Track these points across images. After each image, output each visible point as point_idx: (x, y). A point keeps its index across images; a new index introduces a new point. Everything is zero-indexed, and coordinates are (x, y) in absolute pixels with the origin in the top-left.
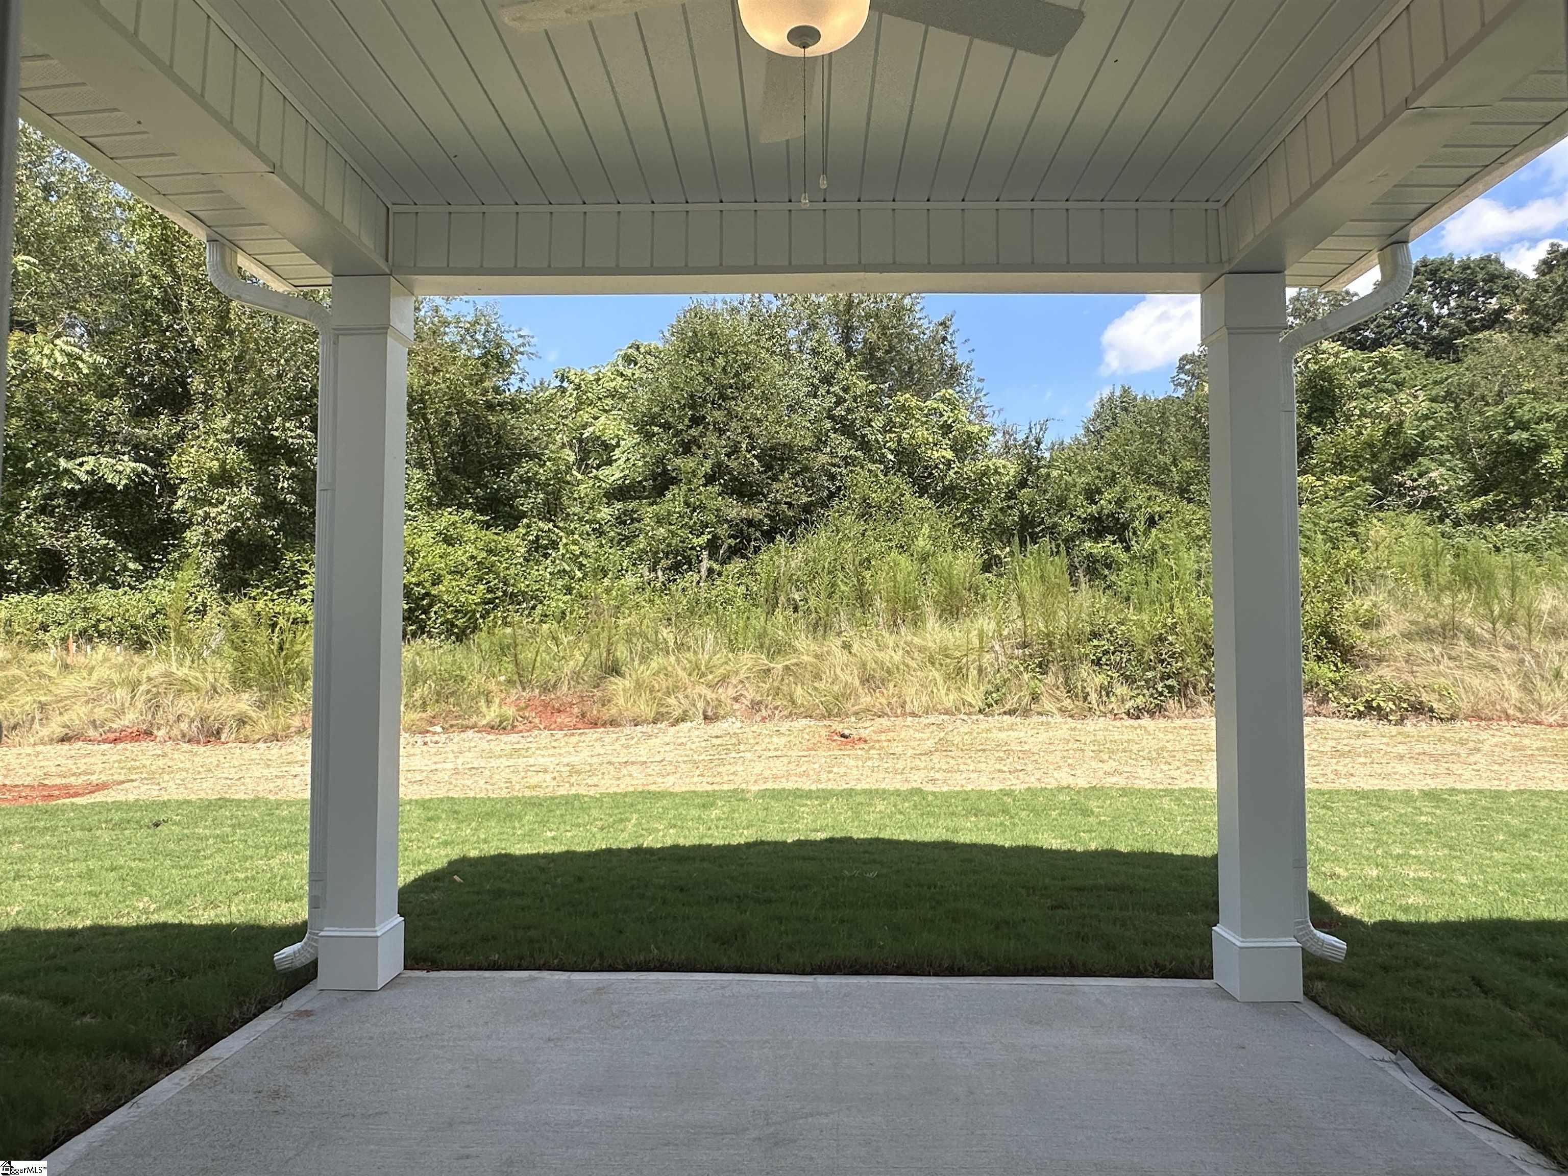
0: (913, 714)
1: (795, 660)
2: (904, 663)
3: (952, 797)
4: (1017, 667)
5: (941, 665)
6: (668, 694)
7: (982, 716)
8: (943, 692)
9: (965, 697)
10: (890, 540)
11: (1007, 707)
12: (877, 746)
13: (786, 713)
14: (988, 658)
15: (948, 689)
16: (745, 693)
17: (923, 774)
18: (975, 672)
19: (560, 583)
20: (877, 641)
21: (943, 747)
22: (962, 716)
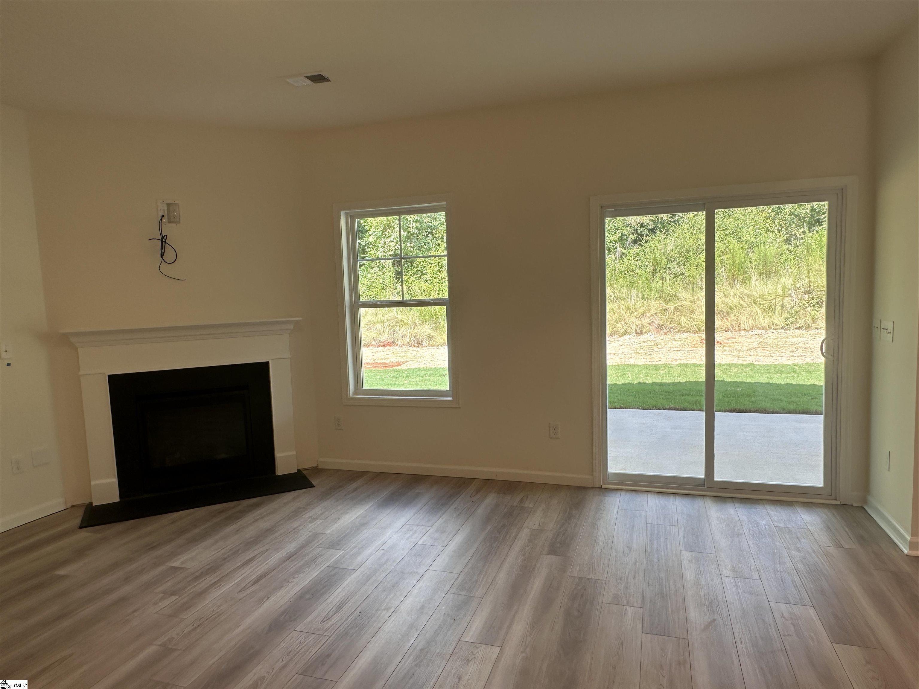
0: (745, 330)
1: (680, 304)
2: (739, 304)
3: (768, 366)
4: (804, 304)
5: (760, 304)
6: (616, 322)
7: (783, 330)
8: (761, 319)
9: (773, 320)
10: (726, 230)
11: (798, 326)
12: (727, 345)
13: (677, 330)
14: (787, 300)
15: (764, 317)
16: (654, 321)
17: (753, 357)
18: (780, 308)
20: (724, 293)
21: (763, 346)
22: (772, 330)
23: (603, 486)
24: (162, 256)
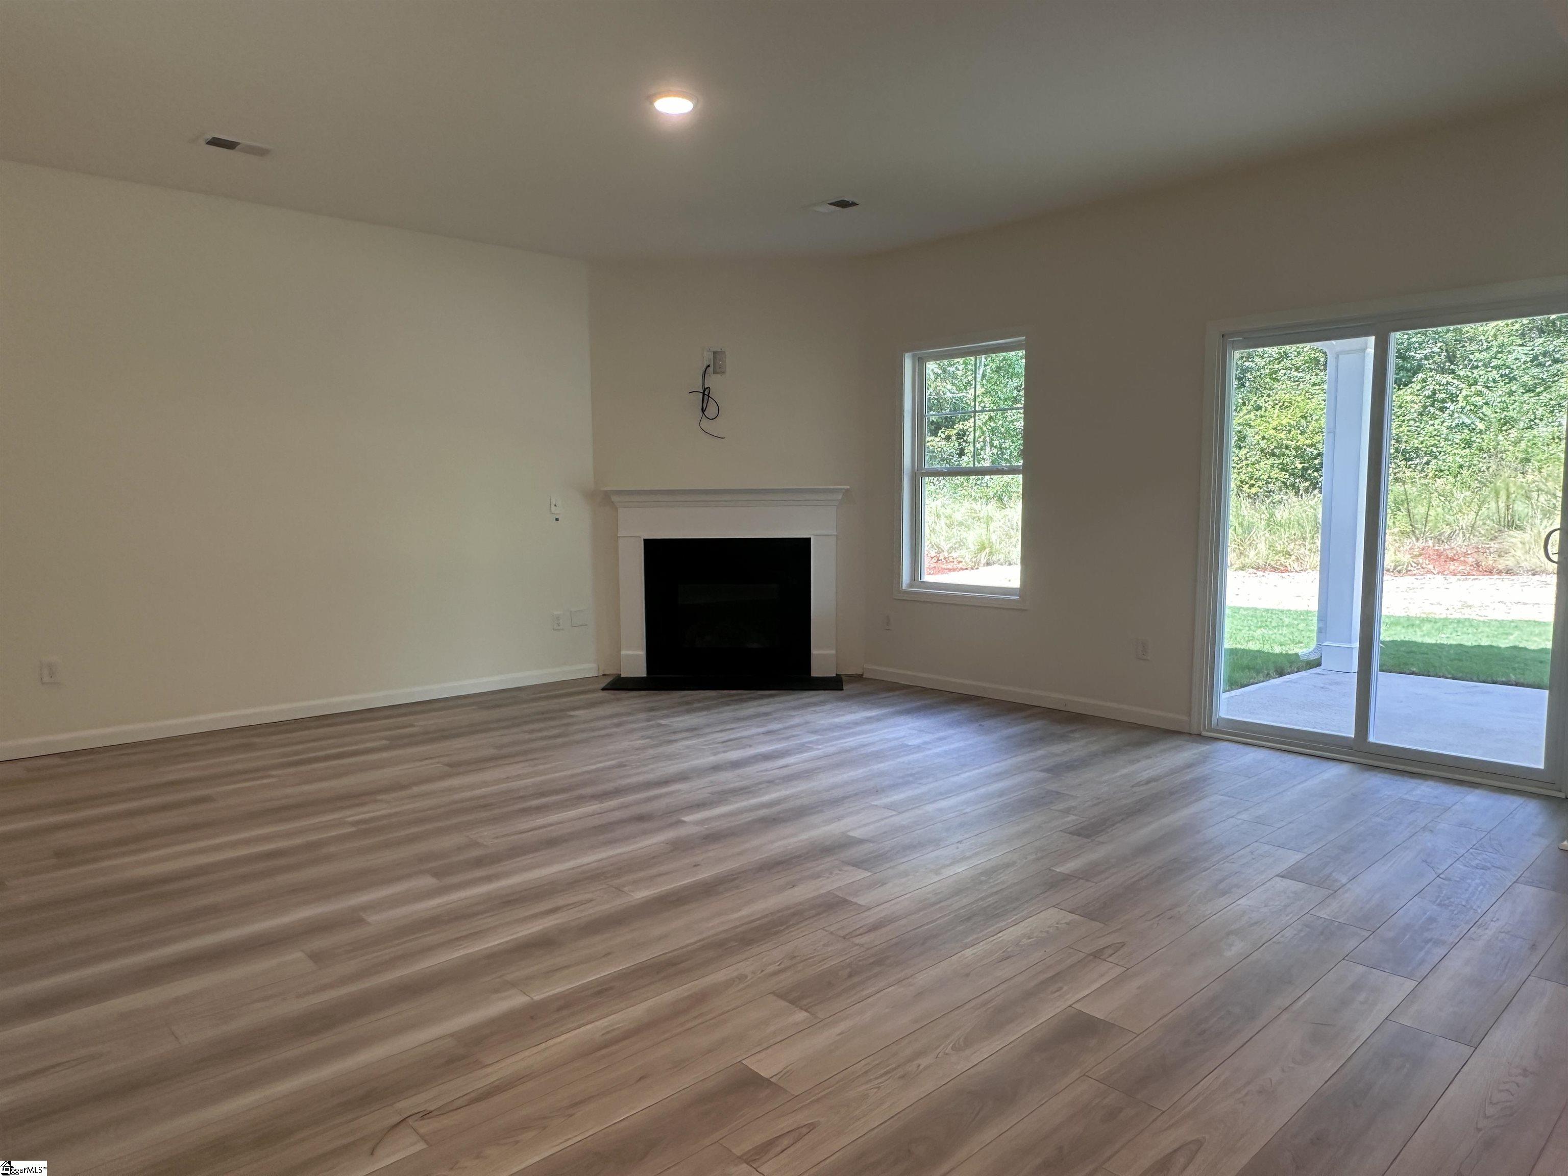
19: (1458, 437)
23: (1204, 733)
24: (703, 411)
